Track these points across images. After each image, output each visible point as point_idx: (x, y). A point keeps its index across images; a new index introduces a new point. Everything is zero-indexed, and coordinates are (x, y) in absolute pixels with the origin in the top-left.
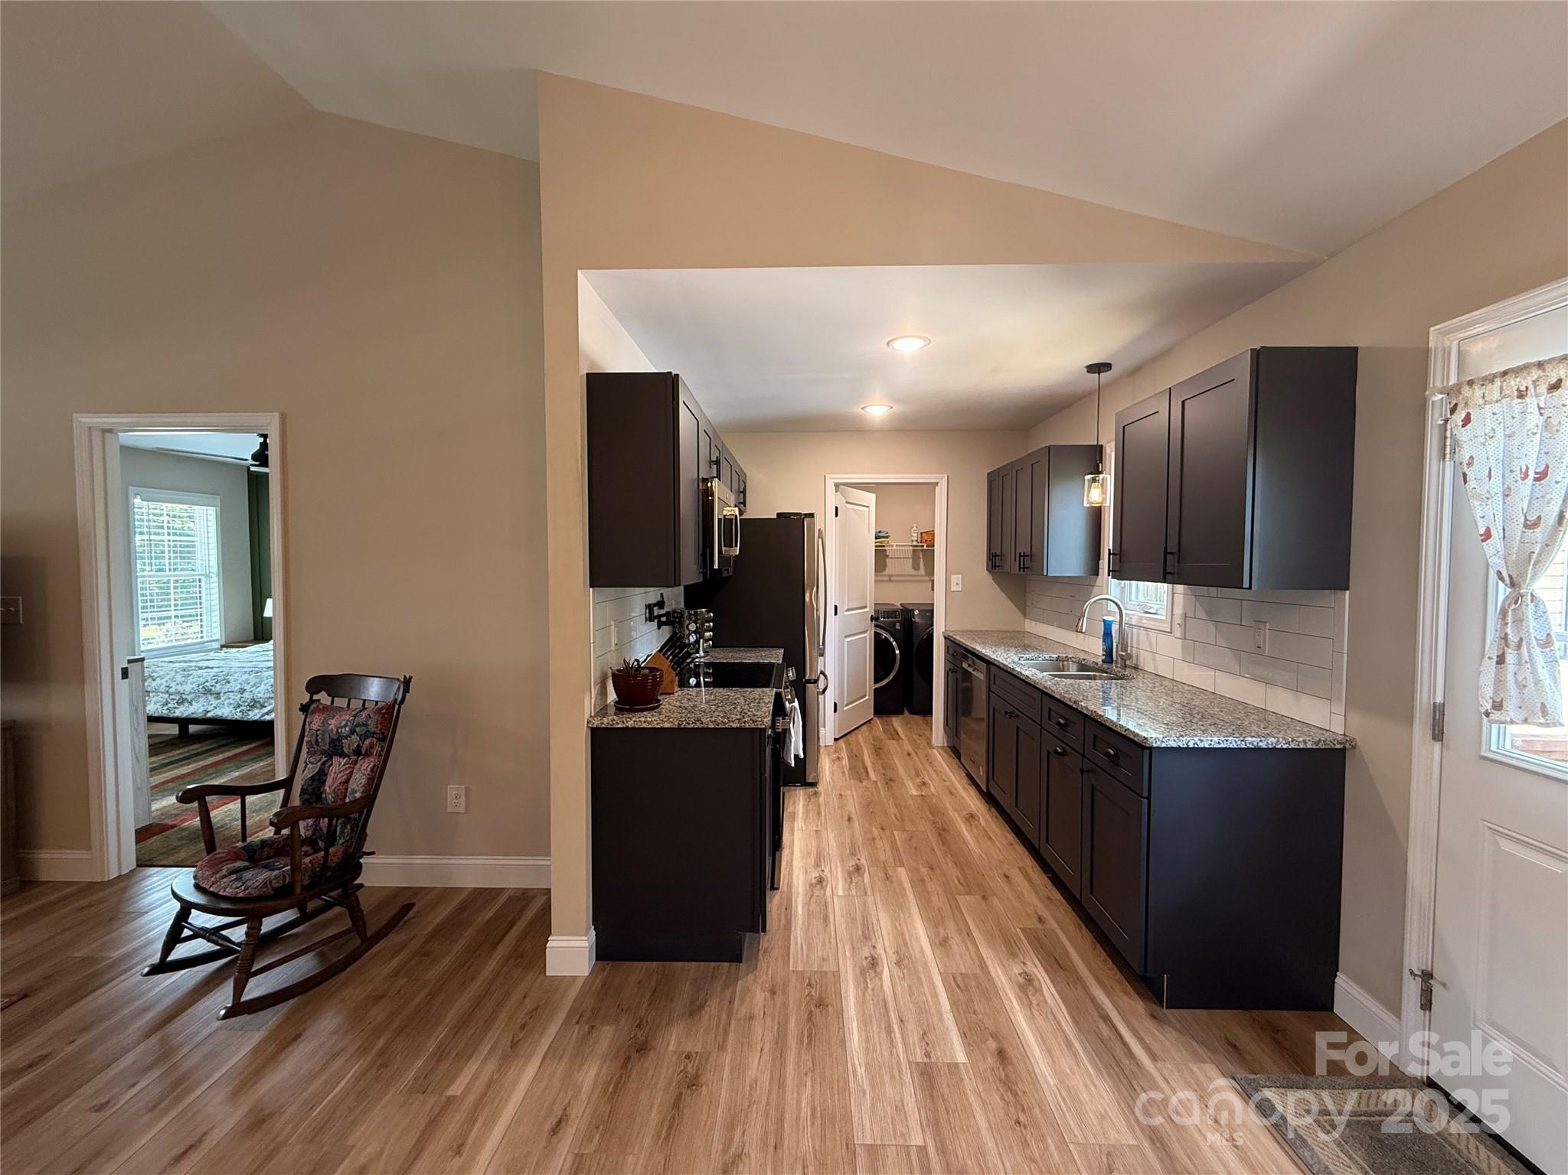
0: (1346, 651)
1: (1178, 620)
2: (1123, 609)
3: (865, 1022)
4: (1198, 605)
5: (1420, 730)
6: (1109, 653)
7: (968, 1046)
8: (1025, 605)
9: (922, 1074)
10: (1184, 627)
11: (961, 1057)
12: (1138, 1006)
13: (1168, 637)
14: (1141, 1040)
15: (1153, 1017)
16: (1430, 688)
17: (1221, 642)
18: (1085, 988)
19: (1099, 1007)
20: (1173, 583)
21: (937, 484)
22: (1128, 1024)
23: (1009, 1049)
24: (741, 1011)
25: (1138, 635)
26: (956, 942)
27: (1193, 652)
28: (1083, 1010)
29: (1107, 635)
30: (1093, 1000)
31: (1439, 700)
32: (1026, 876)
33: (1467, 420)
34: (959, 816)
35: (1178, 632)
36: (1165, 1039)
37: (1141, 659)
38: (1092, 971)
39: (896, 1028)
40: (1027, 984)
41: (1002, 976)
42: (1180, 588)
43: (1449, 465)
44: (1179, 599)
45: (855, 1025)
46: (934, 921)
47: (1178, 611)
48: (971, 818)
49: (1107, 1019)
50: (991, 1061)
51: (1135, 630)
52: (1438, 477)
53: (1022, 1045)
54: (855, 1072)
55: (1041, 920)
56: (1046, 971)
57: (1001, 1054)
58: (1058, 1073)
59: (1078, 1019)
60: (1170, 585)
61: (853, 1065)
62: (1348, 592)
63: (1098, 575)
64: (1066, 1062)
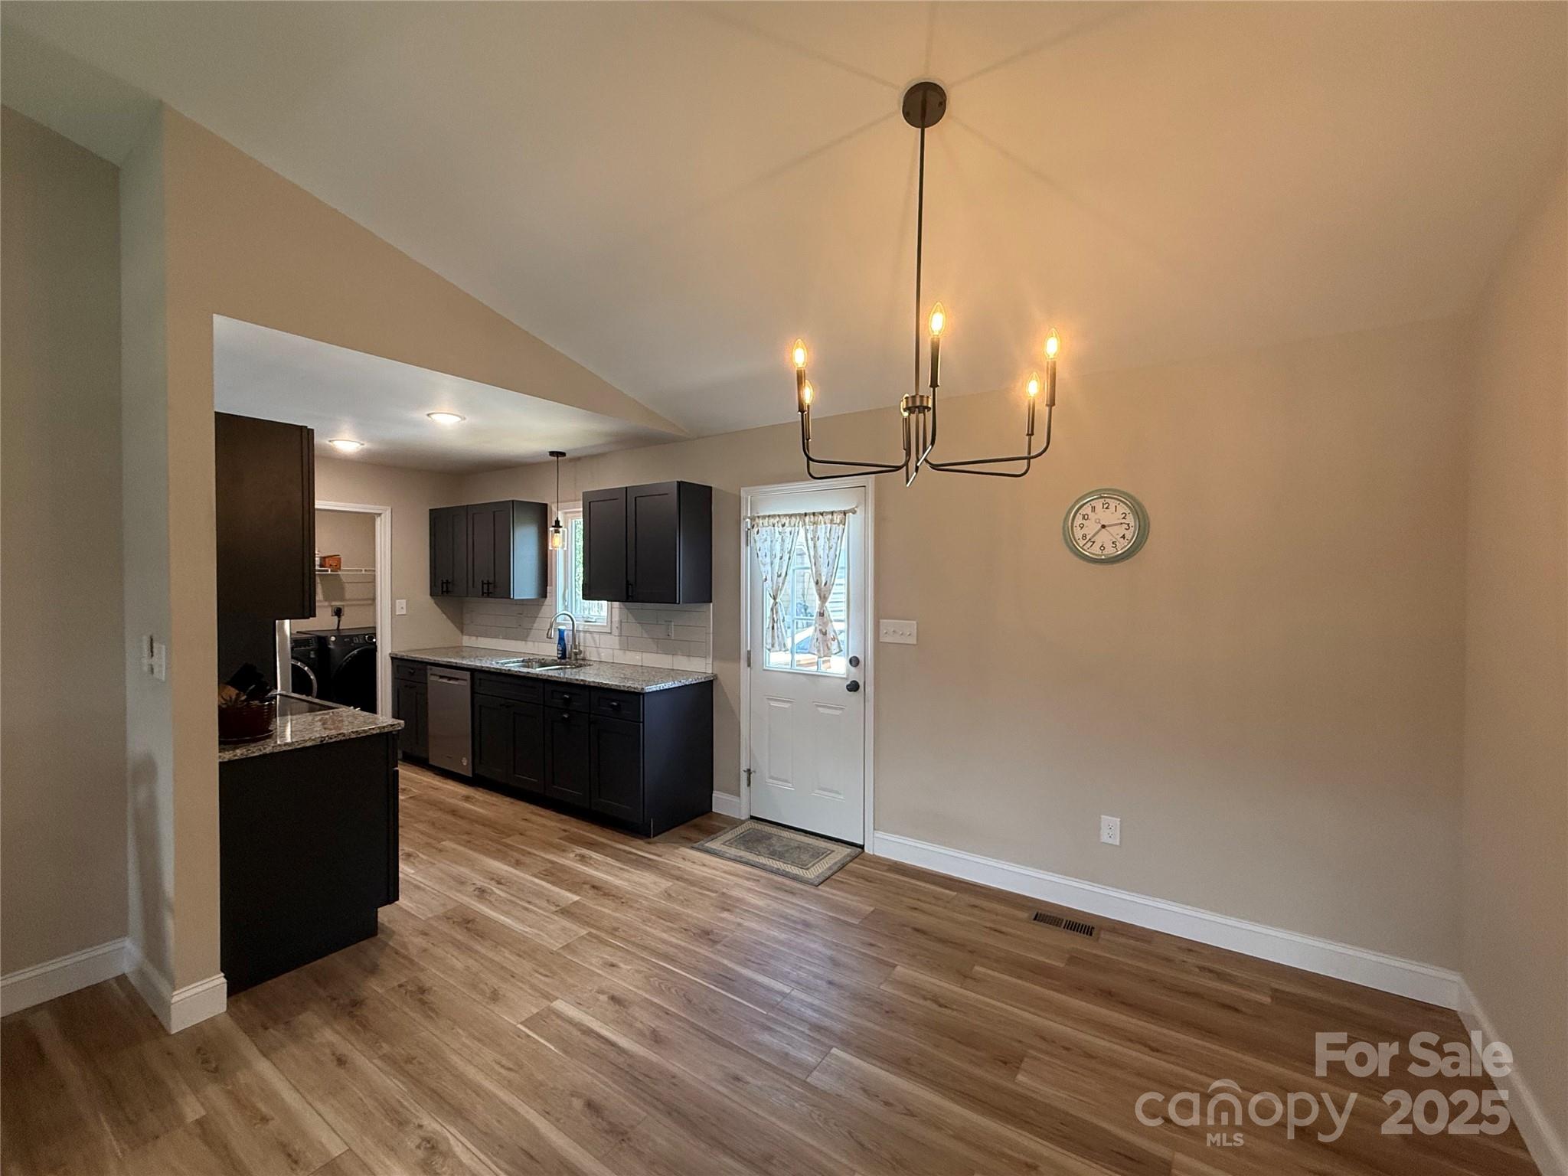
0: (711, 631)
1: (616, 625)
2: (574, 619)
3: (507, 914)
4: (630, 615)
5: (743, 663)
6: (564, 651)
7: (575, 893)
8: (462, 624)
9: (562, 913)
10: (620, 628)
11: (576, 898)
12: (640, 843)
13: (609, 636)
14: (647, 852)
15: (649, 843)
16: (746, 646)
17: (645, 635)
18: (612, 847)
19: (624, 851)
20: (612, 601)
21: (380, 515)
22: (638, 849)
23: (595, 884)
24: (413, 952)
25: (585, 639)
26: (527, 860)
27: (626, 645)
28: (617, 855)
29: (561, 639)
30: (620, 850)
31: (749, 649)
32: (535, 814)
33: (758, 532)
34: (458, 800)
35: (616, 632)
36: (660, 848)
37: (587, 653)
38: (610, 840)
39: (531, 907)
40: (582, 858)
41: (568, 861)
42: (616, 604)
43: (749, 547)
44: (616, 612)
45: (502, 918)
46: (501, 855)
47: (616, 618)
48: (467, 798)
49: (631, 853)
50: (592, 892)
51: (582, 634)
52: (746, 553)
53: (600, 880)
54: (526, 932)
55: (565, 831)
56: (588, 849)
57: (594, 887)
58: (628, 881)
59: (617, 859)
60: (610, 603)
61: (521, 930)
62: (711, 604)
63: (546, 597)
64: (626, 875)
